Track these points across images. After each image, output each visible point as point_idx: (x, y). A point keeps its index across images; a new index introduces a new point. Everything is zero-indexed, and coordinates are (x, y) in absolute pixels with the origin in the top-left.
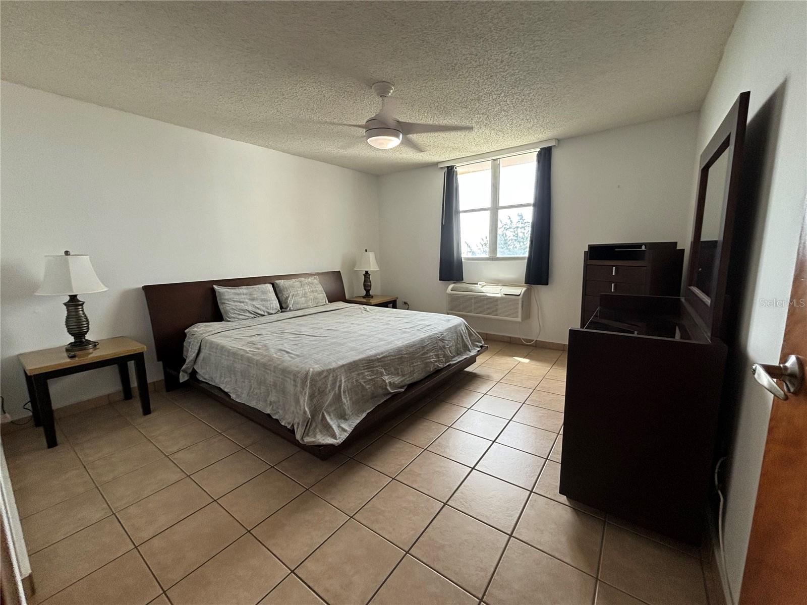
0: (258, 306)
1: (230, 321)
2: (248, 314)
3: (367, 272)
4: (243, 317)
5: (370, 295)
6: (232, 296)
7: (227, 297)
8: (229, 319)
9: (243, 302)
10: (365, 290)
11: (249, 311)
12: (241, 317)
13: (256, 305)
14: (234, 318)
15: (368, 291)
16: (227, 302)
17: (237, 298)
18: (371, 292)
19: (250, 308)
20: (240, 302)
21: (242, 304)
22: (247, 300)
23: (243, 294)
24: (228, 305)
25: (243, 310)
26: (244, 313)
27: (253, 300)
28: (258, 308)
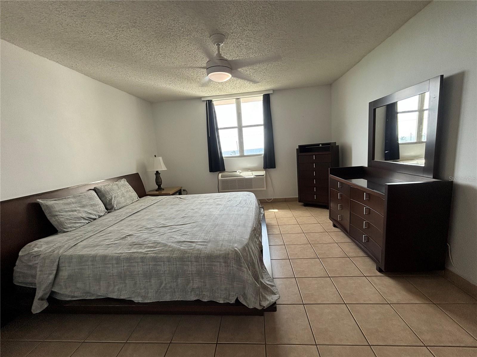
0: (89, 211)
1: (68, 231)
2: (83, 221)
3: (157, 172)
4: (80, 224)
5: (162, 188)
6: (62, 207)
7: (57, 209)
8: (66, 230)
9: (75, 211)
10: (157, 185)
11: (84, 218)
12: (77, 225)
13: (88, 211)
14: (71, 227)
15: (159, 186)
16: (59, 214)
17: (67, 208)
18: (162, 186)
19: (84, 215)
20: (72, 211)
21: (75, 213)
22: (78, 208)
23: (73, 203)
24: (61, 217)
25: (78, 218)
26: (79, 220)
27: (83, 206)
28: (90, 214)
